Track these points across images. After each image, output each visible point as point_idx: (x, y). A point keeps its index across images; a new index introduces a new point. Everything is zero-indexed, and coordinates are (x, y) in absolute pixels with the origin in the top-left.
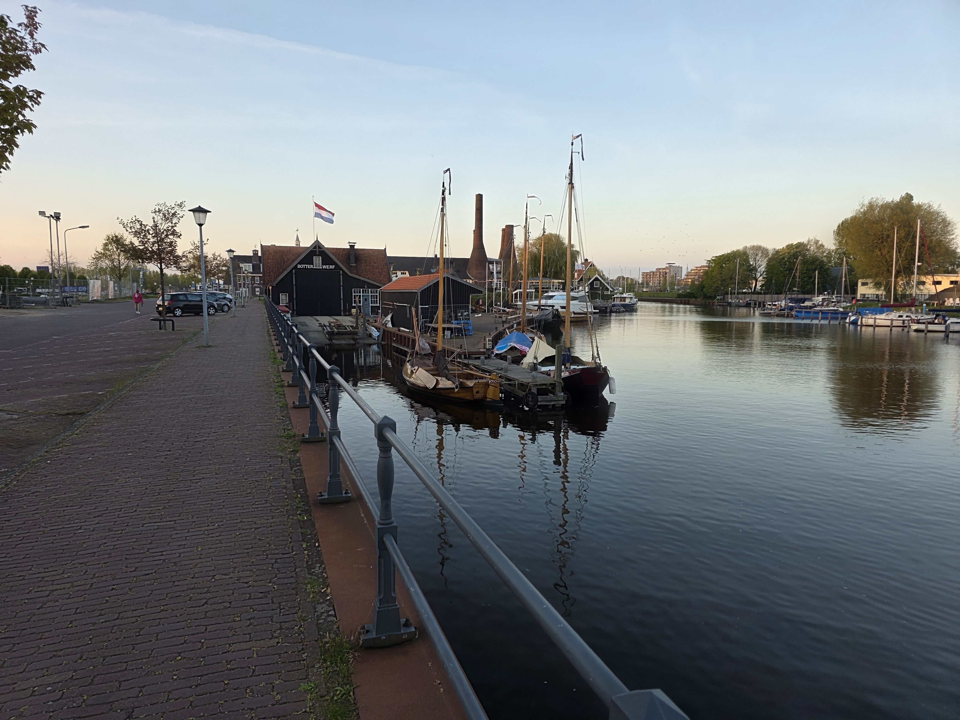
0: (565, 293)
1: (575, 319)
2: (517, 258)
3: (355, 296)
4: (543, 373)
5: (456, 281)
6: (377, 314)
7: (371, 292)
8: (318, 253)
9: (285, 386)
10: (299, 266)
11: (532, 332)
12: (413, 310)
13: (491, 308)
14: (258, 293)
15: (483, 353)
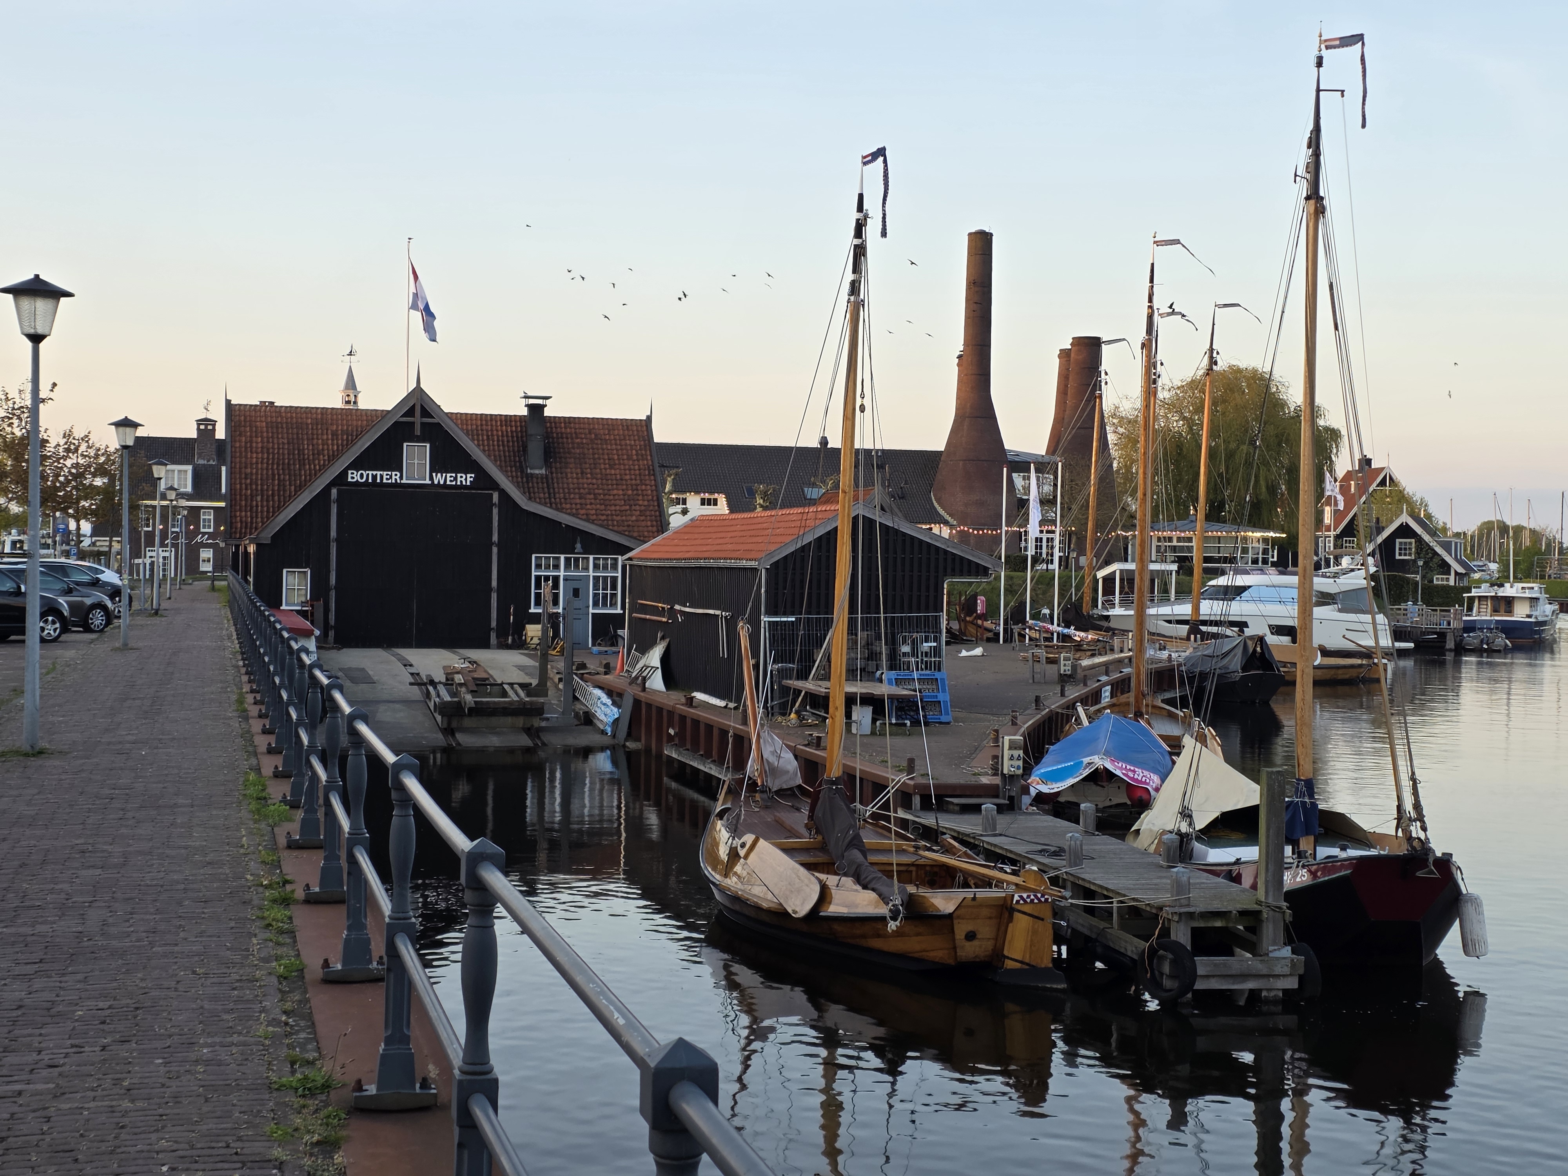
0: (1294, 580)
1: (1328, 675)
2: (1114, 452)
3: (538, 578)
4: (1213, 870)
5: (897, 531)
6: (614, 644)
7: (596, 567)
8: (418, 432)
9: (296, 902)
10: (354, 476)
11: (1172, 716)
12: (743, 631)
13: (1016, 629)
14: (207, 567)
15: (991, 792)
